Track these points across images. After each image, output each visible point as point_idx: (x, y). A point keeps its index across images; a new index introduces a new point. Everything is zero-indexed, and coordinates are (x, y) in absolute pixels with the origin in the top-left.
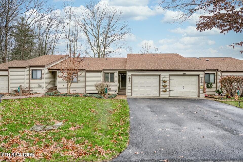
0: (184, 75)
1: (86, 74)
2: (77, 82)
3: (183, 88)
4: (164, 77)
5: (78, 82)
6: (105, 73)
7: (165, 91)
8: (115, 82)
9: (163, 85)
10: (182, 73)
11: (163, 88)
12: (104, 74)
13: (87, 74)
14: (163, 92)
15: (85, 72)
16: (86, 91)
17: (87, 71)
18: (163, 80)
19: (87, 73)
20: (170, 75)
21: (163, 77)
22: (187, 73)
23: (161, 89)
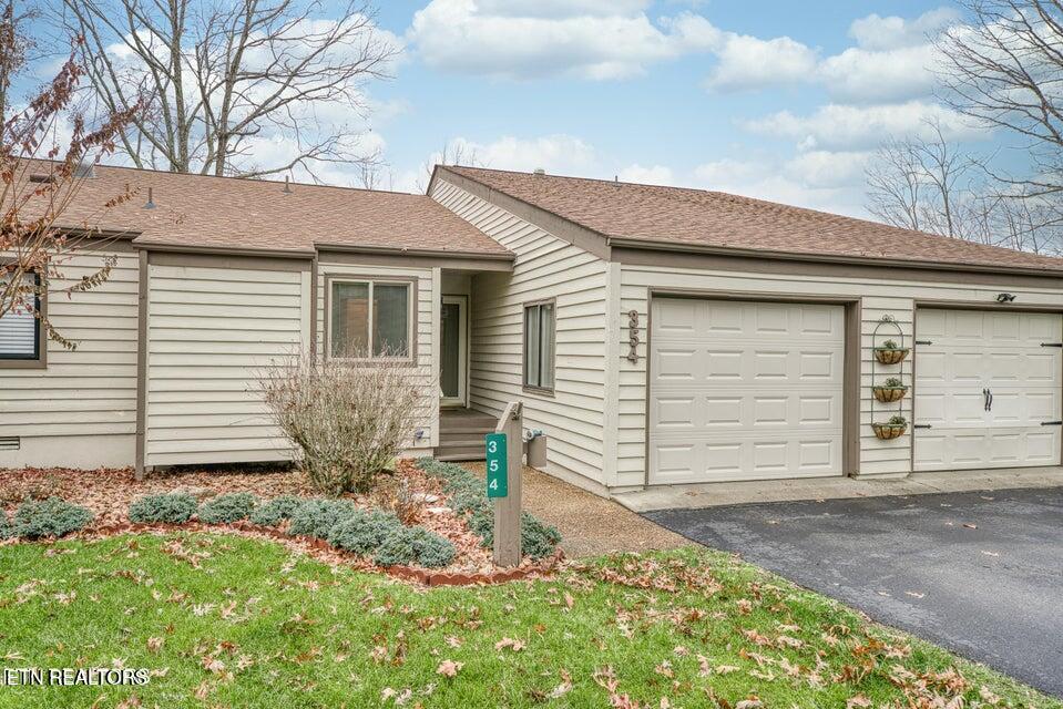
0: (1004, 308)
1: (143, 282)
2: (36, 357)
3: (988, 406)
4: (886, 321)
5: (51, 358)
6: (327, 275)
7: (886, 434)
8: (421, 360)
9: (881, 381)
10: (986, 293)
11: (877, 406)
12: (321, 293)
13: (152, 284)
14: (875, 444)
15: (135, 264)
16: (149, 448)
17: (157, 253)
18: (880, 343)
19: (153, 271)
20: (922, 306)
21: (879, 316)
22: (1025, 295)
23: (865, 419)
